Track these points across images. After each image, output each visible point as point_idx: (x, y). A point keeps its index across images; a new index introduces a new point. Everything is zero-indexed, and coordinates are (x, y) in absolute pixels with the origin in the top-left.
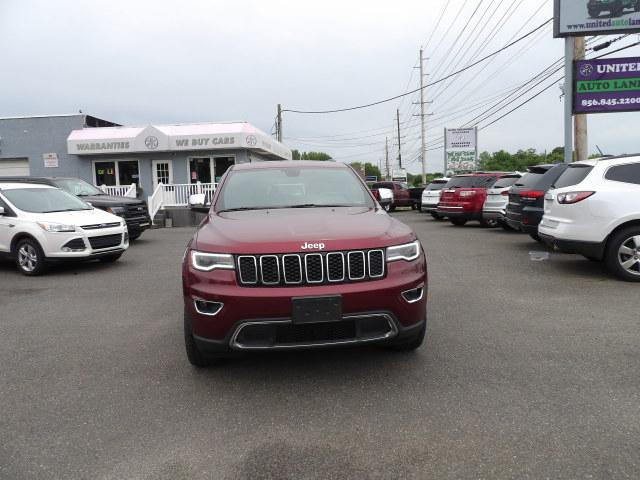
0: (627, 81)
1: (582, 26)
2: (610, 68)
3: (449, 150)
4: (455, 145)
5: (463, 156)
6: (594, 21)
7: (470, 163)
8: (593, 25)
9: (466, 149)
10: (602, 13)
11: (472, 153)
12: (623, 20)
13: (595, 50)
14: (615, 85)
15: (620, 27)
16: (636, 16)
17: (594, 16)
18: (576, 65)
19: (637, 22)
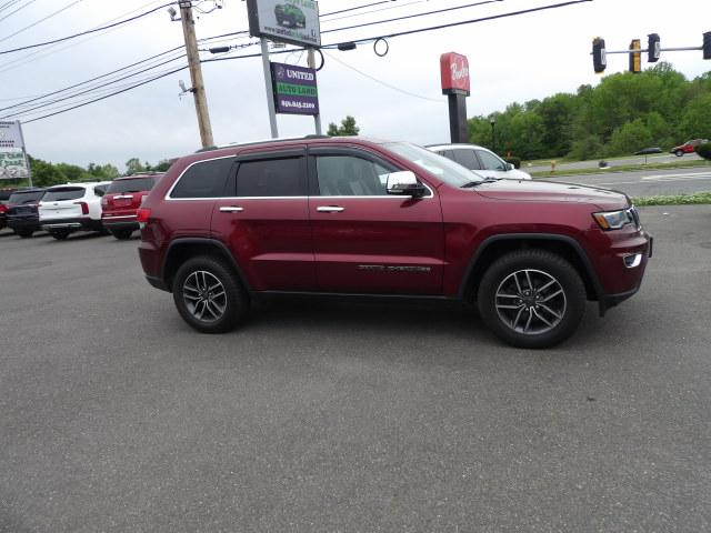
0: (305, 87)
1: (273, 30)
2: (295, 74)
5: (7, 159)
6: (280, 28)
7: (19, 168)
8: (279, 31)
9: (9, 150)
10: (285, 23)
11: (19, 155)
12: (297, 33)
13: (213, 51)
14: (299, 90)
15: (297, 39)
16: (306, 32)
17: (280, 23)
18: (273, 67)
19: (305, 38)
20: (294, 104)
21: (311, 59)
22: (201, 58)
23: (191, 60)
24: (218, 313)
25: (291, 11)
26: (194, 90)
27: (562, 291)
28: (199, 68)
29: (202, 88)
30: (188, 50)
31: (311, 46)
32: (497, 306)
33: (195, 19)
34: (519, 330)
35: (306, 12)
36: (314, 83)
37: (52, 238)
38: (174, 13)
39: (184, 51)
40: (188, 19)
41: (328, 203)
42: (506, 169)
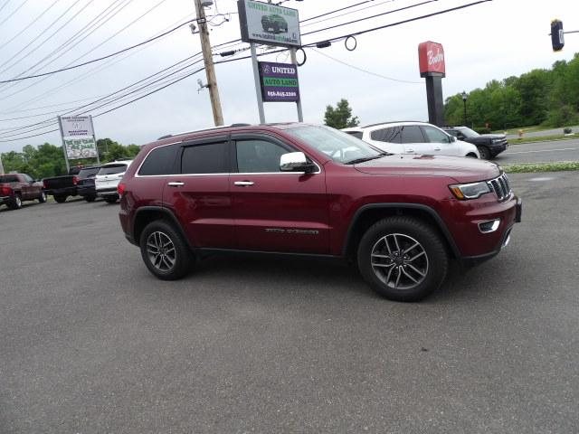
0: (288, 80)
1: (260, 36)
2: (279, 70)
3: (68, 138)
4: (72, 133)
5: (82, 144)
6: (267, 34)
7: (91, 150)
8: (265, 37)
9: (85, 137)
10: (270, 29)
11: (91, 141)
12: (280, 37)
13: (223, 55)
14: (282, 82)
15: (280, 42)
16: (286, 36)
17: (266, 30)
18: (261, 65)
19: (288, 40)
20: (278, 94)
21: (293, 57)
22: (215, 61)
23: (206, 63)
24: (171, 264)
25: (275, 19)
26: (209, 86)
27: (424, 252)
28: (213, 69)
29: (215, 84)
30: (204, 55)
31: (294, 46)
32: (373, 264)
33: (209, 31)
34: (391, 285)
35: (288, 19)
36: (295, 76)
37: (105, 203)
38: (194, 28)
39: (201, 56)
40: (204, 32)
41: (243, 179)
42: (450, 141)
